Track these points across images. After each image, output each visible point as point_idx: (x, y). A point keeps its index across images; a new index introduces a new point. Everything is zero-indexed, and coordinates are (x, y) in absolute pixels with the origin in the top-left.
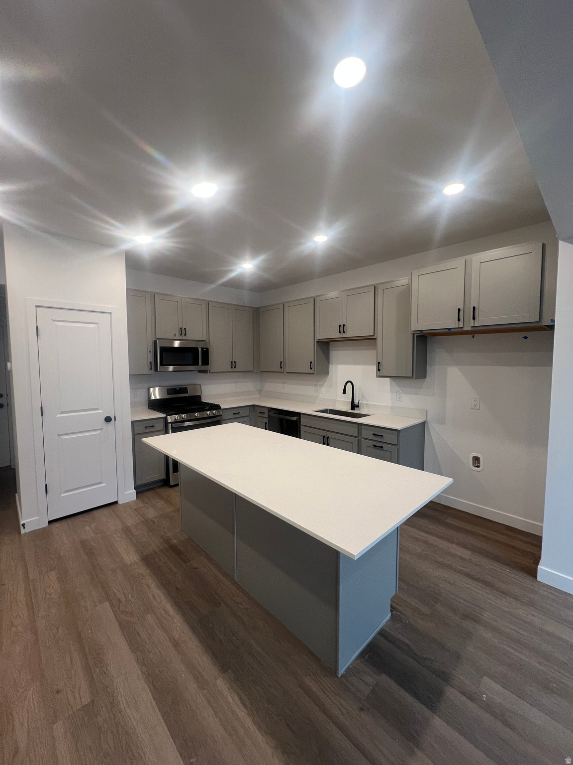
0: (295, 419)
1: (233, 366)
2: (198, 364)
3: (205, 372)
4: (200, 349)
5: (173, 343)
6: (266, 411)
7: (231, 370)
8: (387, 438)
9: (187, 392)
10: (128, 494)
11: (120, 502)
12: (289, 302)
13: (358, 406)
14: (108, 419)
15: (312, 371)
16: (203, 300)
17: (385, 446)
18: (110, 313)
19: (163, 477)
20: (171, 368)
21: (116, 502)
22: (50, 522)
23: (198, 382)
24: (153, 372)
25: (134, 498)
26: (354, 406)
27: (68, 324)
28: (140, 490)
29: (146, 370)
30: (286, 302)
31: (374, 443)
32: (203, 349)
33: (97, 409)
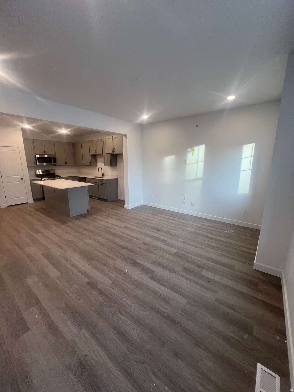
0: (85, 179)
1: (66, 163)
2: (51, 162)
3: (55, 165)
4: (52, 158)
5: (45, 156)
6: (77, 178)
7: (65, 165)
8: (104, 182)
9: (50, 172)
10: (31, 201)
11: (29, 203)
12: (83, 142)
13: (103, 175)
14: (22, 179)
15: (90, 165)
16: (52, 141)
17: (103, 184)
18: (18, 147)
19: (42, 197)
20: (45, 164)
21: (27, 203)
22: (8, 206)
23: (54, 169)
24: (36, 165)
25: (33, 202)
26: (102, 175)
27: (4, 151)
28: (35, 200)
29: (33, 164)
30: (82, 142)
31: (101, 184)
32: (53, 158)
33: (18, 176)
